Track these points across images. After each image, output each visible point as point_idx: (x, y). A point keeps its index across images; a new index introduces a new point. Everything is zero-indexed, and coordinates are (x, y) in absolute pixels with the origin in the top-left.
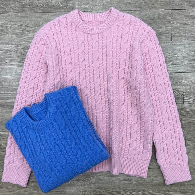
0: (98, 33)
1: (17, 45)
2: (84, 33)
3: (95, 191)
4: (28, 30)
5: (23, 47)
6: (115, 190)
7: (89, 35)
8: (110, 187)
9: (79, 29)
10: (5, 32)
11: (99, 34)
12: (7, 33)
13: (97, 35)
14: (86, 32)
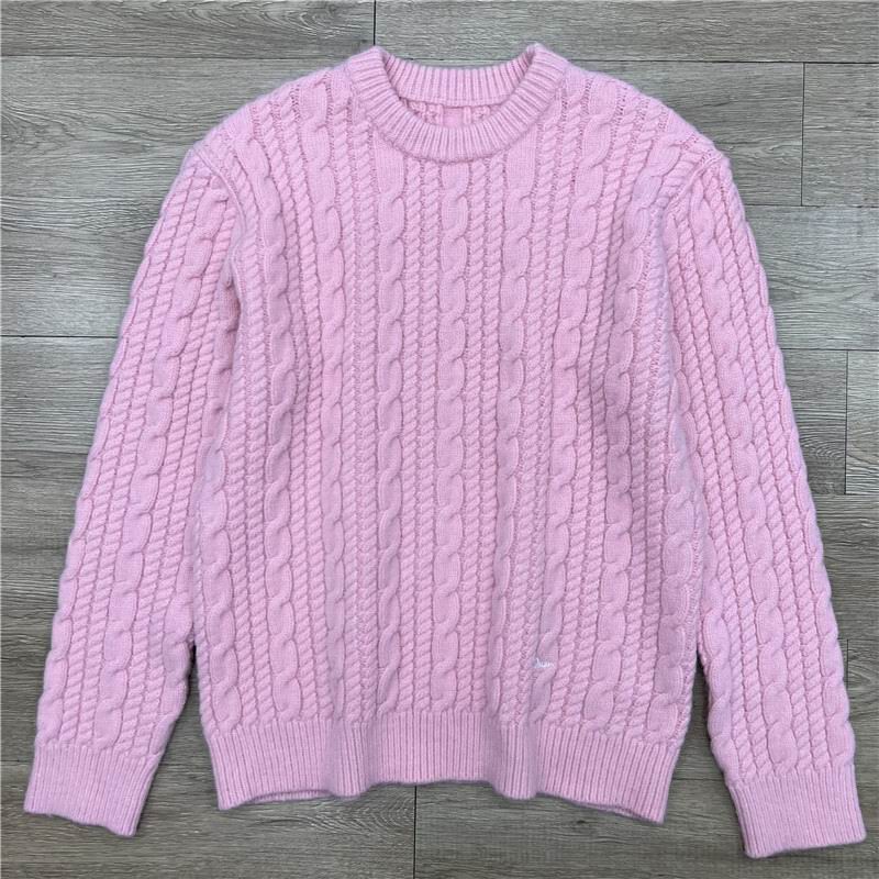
0: (470, 156)
1: (104, 197)
2: (406, 155)
3: (427, 869)
4: (155, 136)
5: (130, 208)
6: (518, 869)
7: (428, 165)
8: (495, 855)
9: (383, 136)
10: (52, 139)
11: (472, 161)
12: (60, 144)
13: (466, 166)
14: (416, 151)
